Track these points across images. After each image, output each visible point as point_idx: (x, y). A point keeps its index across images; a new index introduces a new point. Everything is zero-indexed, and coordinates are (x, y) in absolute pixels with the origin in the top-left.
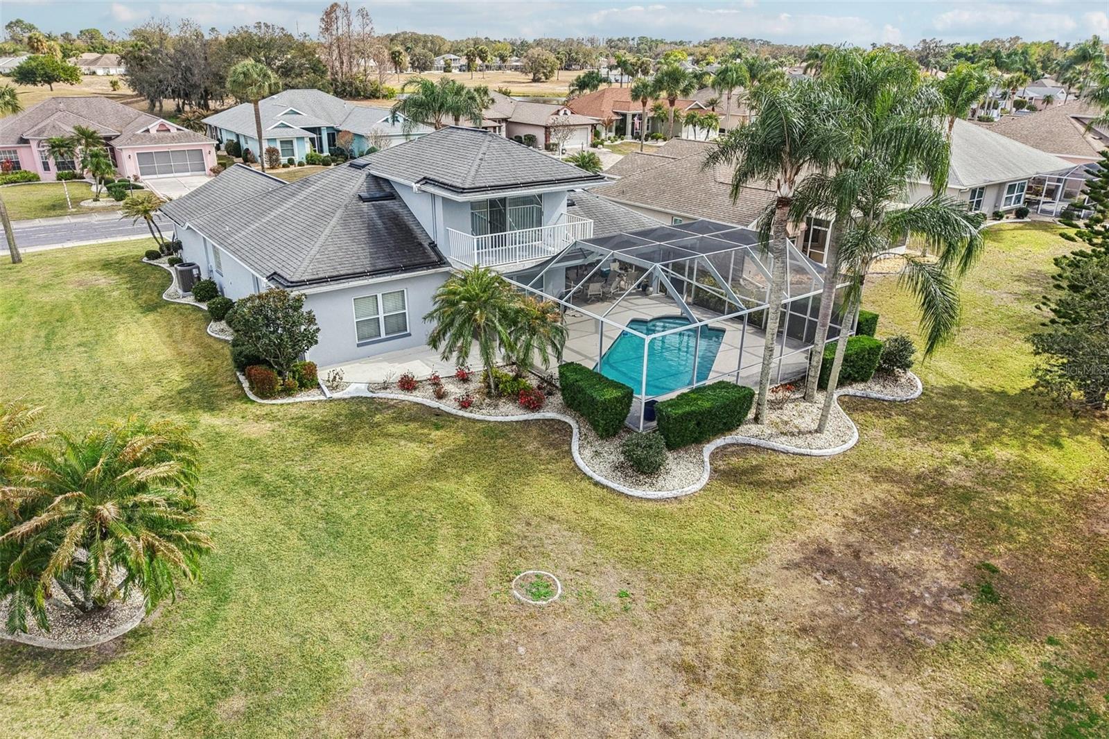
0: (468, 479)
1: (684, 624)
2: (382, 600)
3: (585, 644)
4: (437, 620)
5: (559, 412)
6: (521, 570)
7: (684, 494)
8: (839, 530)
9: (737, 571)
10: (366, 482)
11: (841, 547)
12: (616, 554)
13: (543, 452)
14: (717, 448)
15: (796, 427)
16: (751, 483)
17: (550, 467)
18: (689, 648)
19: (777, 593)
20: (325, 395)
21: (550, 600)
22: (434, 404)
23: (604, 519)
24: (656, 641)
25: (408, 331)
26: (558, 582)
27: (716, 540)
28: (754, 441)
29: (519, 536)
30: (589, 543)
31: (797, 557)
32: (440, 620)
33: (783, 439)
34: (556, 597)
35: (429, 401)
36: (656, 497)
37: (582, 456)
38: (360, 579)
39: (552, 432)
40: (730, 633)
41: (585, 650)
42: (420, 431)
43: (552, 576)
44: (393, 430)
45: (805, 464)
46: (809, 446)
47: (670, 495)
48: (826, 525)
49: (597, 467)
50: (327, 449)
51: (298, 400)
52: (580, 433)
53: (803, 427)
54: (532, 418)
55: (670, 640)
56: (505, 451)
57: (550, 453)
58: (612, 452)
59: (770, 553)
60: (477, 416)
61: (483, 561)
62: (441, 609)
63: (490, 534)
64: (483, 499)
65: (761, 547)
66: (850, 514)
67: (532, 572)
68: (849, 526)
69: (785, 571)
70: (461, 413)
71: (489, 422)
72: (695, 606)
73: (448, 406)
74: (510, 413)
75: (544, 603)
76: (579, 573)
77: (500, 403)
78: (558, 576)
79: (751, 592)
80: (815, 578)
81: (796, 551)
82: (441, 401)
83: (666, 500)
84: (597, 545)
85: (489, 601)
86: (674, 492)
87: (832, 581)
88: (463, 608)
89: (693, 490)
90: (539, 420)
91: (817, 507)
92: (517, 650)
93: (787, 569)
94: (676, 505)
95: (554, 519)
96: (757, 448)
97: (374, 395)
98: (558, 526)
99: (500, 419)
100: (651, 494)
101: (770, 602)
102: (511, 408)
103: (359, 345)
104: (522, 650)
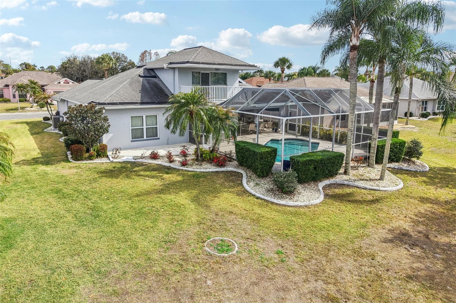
0: (182, 194)
1: (324, 271)
2: (116, 250)
3: (255, 281)
4: (151, 262)
5: (235, 167)
6: (211, 237)
7: (311, 204)
8: (410, 224)
9: (352, 242)
10: (122, 193)
11: (416, 233)
12: (272, 231)
13: (226, 183)
14: (326, 185)
15: (368, 177)
16: (349, 201)
17: (230, 190)
18: (330, 286)
19: (383, 255)
20: (110, 160)
21: (230, 254)
22: (168, 164)
23: (263, 214)
24: (306, 281)
25: (158, 137)
26: (235, 244)
27: (334, 226)
28: (346, 183)
29: (210, 220)
30: (254, 225)
31: (390, 236)
32: (153, 263)
33: (362, 182)
34: (234, 252)
35: (165, 163)
36: (294, 205)
37: (249, 186)
38: (105, 239)
39: (231, 176)
40: (357, 277)
41: (256, 285)
42: (158, 174)
43: (231, 240)
44: (143, 174)
45: (377, 194)
46: (378, 186)
47: (302, 204)
48: (401, 221)
49: (257, 190)
50: (104, 179)
51: (94, 162)
52: (247, 176)
53: (371, 177)
54: (220, 170)
55: (316, 281)
56: (204, 183)
57: (230, 184)
58: (266, 183)
59: (371, 233)
60: (190, 169)
61: (187, 232)
62: (155, 256)
63: (193, 219)
64: (190, 203)
65: (364, 231)
66: (413, 217)
67: (218, 238)
68: (416, 223)
69: (383, 244)
70: (181, 168)
71: (197, 172)
72: (330, 261)
73: (176, 165)
74: (209, 168)
75: (226, 255)
76: (250, 240)
77: (203, 164)
78: (235, 241)
79: (365, 254)
80: (406, 248)
81: (387, 233)
82: (171, 163)
83: (301, 207)
84: (260, 226)
85: (189, 253)
86: (305, 203)
87: (417, 250)
88: (171, 256)
89: (316, 203)
90: (224, 171)
91: (392, 213)
92: (206, 283)
93: (385, 242)
94: (306, 209)
95: (232, 213)
96: (348, 186)
97: (136, 161)
98: (235, 216)
99: (202, 170)
100: (291, 203)
101: (380, 260)
102: (209, 166)
103: (132, 141)
104: (209, 282)
